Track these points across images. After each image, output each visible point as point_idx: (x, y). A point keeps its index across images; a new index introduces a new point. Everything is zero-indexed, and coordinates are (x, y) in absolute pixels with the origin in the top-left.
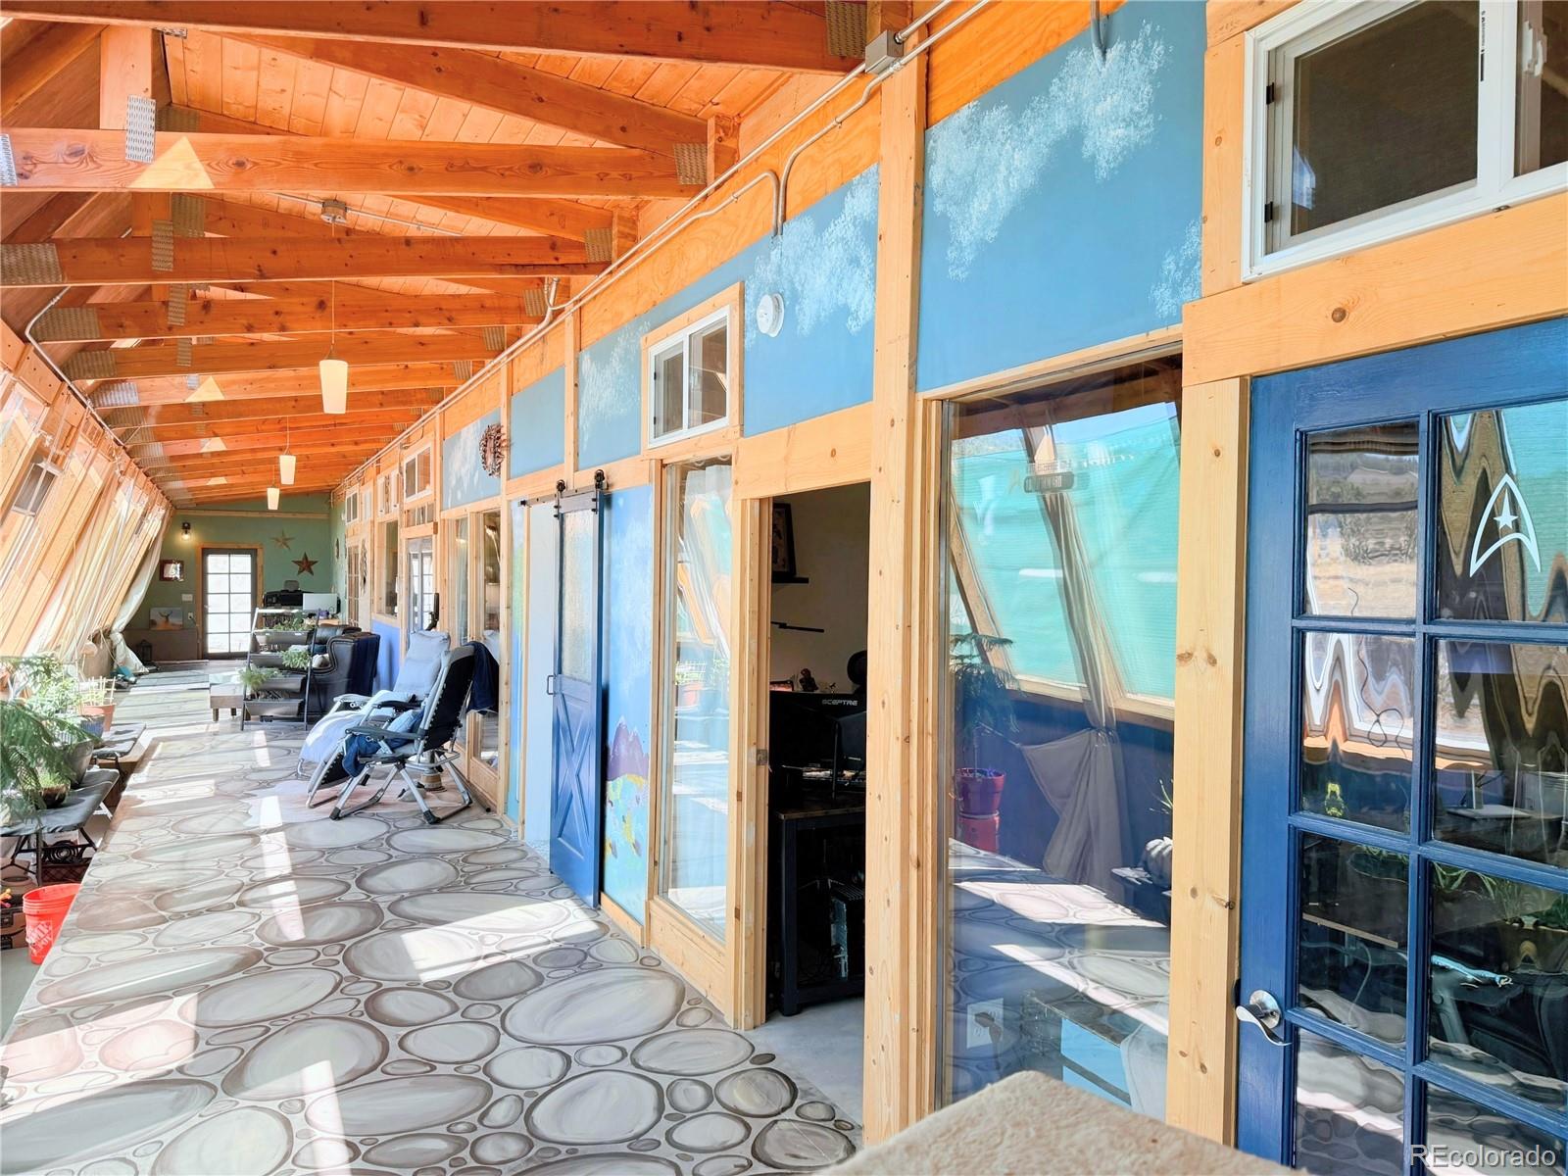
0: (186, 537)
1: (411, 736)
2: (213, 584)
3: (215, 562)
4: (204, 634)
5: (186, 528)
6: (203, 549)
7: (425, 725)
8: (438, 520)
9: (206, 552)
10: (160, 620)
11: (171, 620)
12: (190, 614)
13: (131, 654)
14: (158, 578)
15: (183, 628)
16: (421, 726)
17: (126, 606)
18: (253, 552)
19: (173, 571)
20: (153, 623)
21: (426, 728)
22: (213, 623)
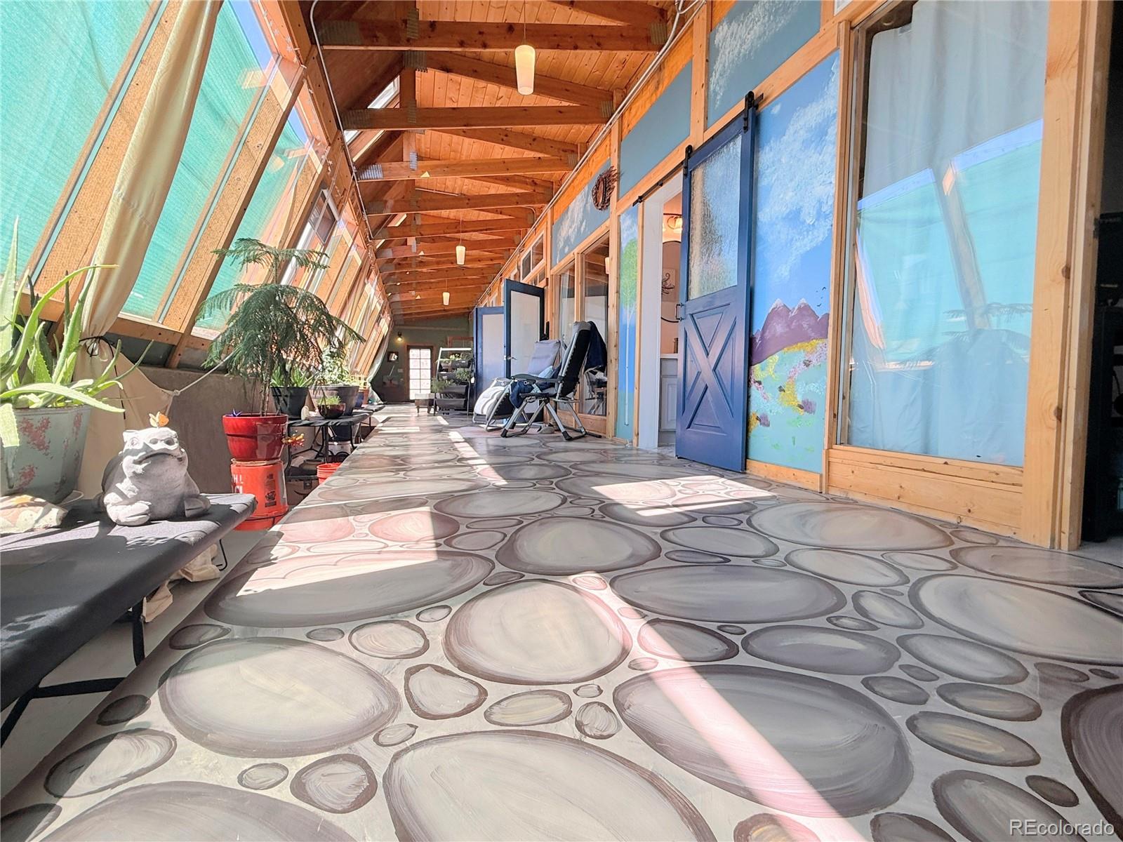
0: (399, 339)
1: (553, 381)
2: (412, 364)
3: (413, 353)
4: (408, 390)
5: (400, 335)
6: (408, 346)
7: (562, 373)
8: (548, 276)
9: (409, 348)
10: (388, 382)
11: (393, 382)
12: (402, 379)
13: (375, 393)
14: (386, 359)
15: (398, 386)
16: (560, 374)
17: (372, 369)
18: (431, 348)
19: (394, 357)
20: (384, 383)
21: (563, 375)
22: (413, 385)
